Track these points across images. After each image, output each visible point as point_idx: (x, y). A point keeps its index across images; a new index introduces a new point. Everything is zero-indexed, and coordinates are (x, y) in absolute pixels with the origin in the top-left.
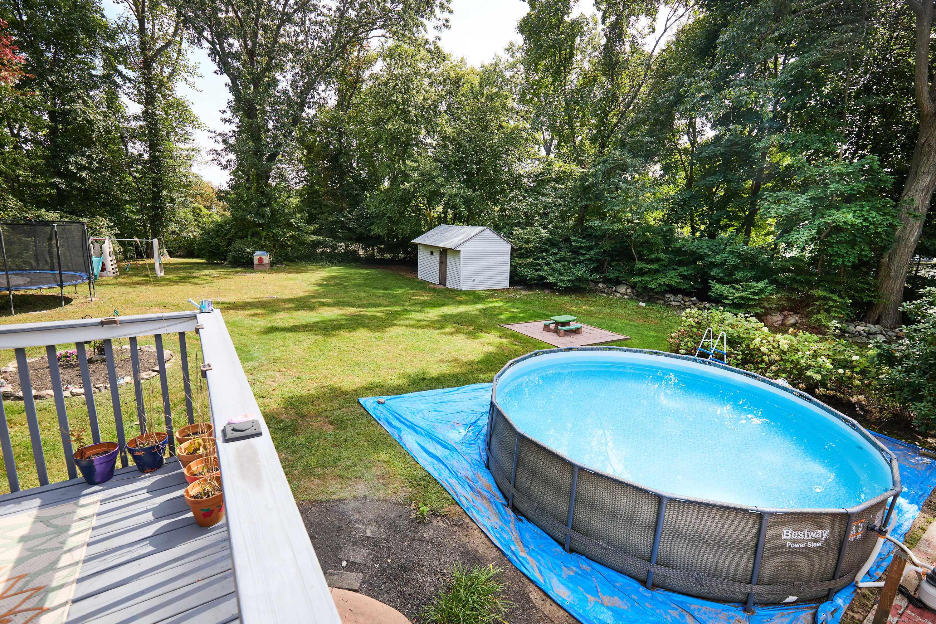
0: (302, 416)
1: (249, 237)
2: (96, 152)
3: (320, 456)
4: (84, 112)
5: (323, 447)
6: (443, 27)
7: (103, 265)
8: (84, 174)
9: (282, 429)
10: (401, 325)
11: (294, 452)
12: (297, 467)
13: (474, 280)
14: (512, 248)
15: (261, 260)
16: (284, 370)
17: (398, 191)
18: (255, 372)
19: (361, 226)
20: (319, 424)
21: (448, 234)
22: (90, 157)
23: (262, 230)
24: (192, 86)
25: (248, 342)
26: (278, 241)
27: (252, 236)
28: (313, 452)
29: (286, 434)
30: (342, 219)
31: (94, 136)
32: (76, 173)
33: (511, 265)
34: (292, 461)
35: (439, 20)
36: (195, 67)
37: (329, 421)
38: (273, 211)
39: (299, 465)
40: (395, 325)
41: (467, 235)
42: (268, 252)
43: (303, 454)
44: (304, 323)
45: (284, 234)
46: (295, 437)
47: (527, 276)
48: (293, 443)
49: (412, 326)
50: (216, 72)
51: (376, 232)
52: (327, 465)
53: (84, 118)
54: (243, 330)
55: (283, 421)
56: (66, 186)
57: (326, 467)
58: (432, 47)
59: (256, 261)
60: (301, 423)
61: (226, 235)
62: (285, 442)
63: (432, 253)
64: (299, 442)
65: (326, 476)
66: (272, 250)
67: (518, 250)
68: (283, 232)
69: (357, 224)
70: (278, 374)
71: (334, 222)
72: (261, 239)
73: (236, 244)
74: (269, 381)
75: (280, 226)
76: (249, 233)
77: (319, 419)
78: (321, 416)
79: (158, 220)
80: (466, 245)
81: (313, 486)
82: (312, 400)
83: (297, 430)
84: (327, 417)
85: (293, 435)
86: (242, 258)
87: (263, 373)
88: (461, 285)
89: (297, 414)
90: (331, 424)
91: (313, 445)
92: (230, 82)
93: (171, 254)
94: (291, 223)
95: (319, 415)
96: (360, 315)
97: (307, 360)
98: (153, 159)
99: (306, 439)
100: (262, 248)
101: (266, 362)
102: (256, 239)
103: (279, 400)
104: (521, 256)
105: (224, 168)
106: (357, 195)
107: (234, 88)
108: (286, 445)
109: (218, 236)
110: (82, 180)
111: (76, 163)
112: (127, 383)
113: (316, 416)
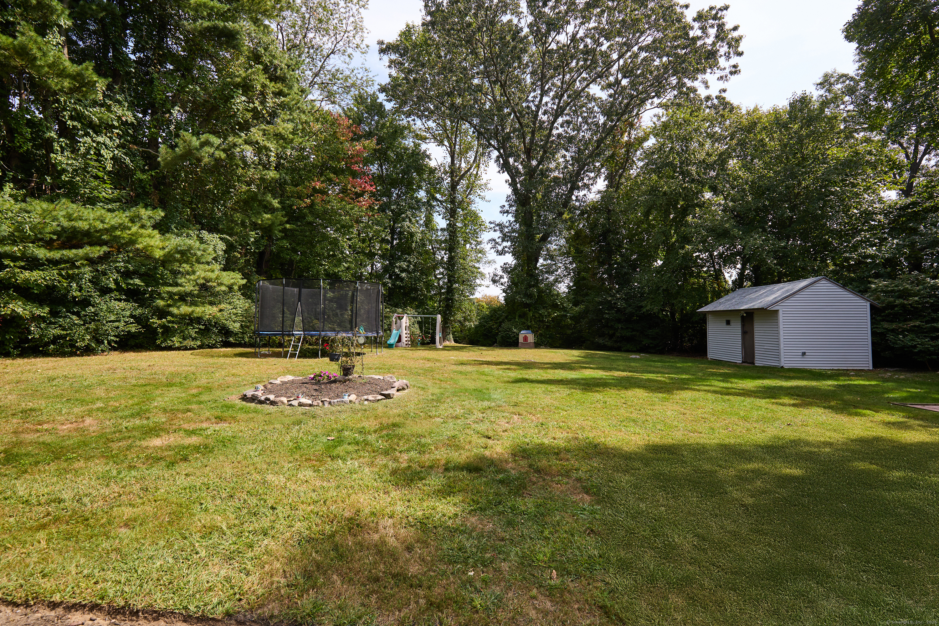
0: (538, 471)
1: (517, 317)
2: (413, 259)
3: (559, 545)
4: (409, 227)
5: (567, 528)
6: (729, 75)
7: (400, 336)
8: (403, 275)
9: (501, 482)
10: (698, 390)
11: (510, 523)
12: (508, 554)
13: (804, 354)
14: (872, 307)
15: (525, 339)
16: (525, 413)
17: (677, 260)
18: (489, 412)
19: (630, 306)
20: (564, 488)
21: (753, 296)
22: (409, 262)
23: (529, 310)
24: (483, 198)
25: (491, 386)
26: (543, 321)
27: (520, 316)
28: (546, 533)
29: (503, 490)
30: (610, 299)
31: (414, 244)
32: (399, 275)
33: (873, 334)
34: (503, 540)
35: (725, 69)
36: (486, 184)
37: (584, 488)
38: (540, 291)
39: (514, 552)
40: (687, 389)
41: (787, 291)
42: (532, 332)
43: (525, 531)
44: (560, 378)
45: (549, 315)
46: (519, 500)
47: (915, 347)
48: (513, 508)
49: (715, 392)
50: (499, 172)
51: (648, 308)
52: (571, 568)
53: (408, 232)
54: (489, 378)
55: (505, 471)
56: (392, 285)
57: (569, 573)
58: (716, 101)
59: (521, 340)
60: (534, 479)
61: (498, 319)
62: (500, 503)
63: (728, 323)
64: (523, 508)
65: (567, 596)
66: (537, 331)
67: (884, 309)
68: (549, 312)
69: (626, 304)
70: (516, 417)
71: (600, 303)
72: (527, 320)
73: (505, 325)
74: (503, 422)
75: (546, 307)
76: (517, 314)
77: (565, 480)
78: (568, 477)
79: (448, 310)
80: (787, 303)
81: (533, 614)
82: (557, 453)
83: (525, 488)
84: (579, 480)
85: (517, 494)
86: (509, 337)
87: (497, 413)
88: (782, 360)
89: (530, 466)
90: (587, 493)
91: (548, 519)
92: (508, 178)
93: (456, 341)
94: (557, 304)
95: (567, 474)
96: (632, 378)
97: (558, 408)
98: (451, 258)
99: (538, 506)
100: (528, 328)
101: (504, 404)
102: (523, 320)
103: (508, 444)
104: (894, 318)
105: (500, 254)
106: (626, 273)
107: (513, 184)
108: (501, 508)
109: (492, 320)
110: (402, 279)
111: (400, 267)
112: (350, 401)
113: (562, 475)
